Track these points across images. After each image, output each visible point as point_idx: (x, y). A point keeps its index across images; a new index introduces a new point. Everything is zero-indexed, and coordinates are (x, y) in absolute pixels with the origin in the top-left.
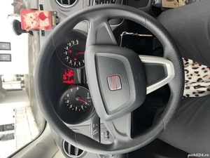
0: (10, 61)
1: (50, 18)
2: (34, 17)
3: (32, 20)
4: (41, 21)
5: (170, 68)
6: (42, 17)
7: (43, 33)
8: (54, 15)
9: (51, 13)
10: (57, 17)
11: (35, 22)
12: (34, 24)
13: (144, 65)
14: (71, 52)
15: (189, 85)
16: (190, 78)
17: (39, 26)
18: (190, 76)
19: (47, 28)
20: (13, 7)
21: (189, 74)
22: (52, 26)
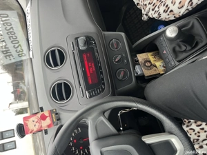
0: (15, 148)
1: (51, 116)
2: (36, 120)
3: (35, 123)
4: (42, 121)
5: (176, 142)
6: (43, 118)
7: (46, 132)
8: (54, 112)
9: (51, 112)
10: (57, 114)
11: (37, 124)
12: (37, 127)
13: (149, 145)
14: (75, 141)
15: (201, 144)
16: (199, 136)
17: (41, 127)
18: (198, 134)
19: (49, 126)
20: (13, 95)
21: (196, 132)
22: (54, 122)
